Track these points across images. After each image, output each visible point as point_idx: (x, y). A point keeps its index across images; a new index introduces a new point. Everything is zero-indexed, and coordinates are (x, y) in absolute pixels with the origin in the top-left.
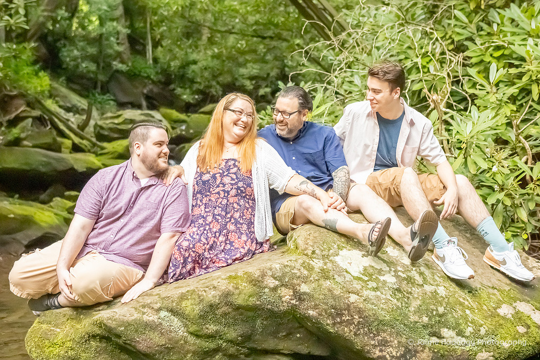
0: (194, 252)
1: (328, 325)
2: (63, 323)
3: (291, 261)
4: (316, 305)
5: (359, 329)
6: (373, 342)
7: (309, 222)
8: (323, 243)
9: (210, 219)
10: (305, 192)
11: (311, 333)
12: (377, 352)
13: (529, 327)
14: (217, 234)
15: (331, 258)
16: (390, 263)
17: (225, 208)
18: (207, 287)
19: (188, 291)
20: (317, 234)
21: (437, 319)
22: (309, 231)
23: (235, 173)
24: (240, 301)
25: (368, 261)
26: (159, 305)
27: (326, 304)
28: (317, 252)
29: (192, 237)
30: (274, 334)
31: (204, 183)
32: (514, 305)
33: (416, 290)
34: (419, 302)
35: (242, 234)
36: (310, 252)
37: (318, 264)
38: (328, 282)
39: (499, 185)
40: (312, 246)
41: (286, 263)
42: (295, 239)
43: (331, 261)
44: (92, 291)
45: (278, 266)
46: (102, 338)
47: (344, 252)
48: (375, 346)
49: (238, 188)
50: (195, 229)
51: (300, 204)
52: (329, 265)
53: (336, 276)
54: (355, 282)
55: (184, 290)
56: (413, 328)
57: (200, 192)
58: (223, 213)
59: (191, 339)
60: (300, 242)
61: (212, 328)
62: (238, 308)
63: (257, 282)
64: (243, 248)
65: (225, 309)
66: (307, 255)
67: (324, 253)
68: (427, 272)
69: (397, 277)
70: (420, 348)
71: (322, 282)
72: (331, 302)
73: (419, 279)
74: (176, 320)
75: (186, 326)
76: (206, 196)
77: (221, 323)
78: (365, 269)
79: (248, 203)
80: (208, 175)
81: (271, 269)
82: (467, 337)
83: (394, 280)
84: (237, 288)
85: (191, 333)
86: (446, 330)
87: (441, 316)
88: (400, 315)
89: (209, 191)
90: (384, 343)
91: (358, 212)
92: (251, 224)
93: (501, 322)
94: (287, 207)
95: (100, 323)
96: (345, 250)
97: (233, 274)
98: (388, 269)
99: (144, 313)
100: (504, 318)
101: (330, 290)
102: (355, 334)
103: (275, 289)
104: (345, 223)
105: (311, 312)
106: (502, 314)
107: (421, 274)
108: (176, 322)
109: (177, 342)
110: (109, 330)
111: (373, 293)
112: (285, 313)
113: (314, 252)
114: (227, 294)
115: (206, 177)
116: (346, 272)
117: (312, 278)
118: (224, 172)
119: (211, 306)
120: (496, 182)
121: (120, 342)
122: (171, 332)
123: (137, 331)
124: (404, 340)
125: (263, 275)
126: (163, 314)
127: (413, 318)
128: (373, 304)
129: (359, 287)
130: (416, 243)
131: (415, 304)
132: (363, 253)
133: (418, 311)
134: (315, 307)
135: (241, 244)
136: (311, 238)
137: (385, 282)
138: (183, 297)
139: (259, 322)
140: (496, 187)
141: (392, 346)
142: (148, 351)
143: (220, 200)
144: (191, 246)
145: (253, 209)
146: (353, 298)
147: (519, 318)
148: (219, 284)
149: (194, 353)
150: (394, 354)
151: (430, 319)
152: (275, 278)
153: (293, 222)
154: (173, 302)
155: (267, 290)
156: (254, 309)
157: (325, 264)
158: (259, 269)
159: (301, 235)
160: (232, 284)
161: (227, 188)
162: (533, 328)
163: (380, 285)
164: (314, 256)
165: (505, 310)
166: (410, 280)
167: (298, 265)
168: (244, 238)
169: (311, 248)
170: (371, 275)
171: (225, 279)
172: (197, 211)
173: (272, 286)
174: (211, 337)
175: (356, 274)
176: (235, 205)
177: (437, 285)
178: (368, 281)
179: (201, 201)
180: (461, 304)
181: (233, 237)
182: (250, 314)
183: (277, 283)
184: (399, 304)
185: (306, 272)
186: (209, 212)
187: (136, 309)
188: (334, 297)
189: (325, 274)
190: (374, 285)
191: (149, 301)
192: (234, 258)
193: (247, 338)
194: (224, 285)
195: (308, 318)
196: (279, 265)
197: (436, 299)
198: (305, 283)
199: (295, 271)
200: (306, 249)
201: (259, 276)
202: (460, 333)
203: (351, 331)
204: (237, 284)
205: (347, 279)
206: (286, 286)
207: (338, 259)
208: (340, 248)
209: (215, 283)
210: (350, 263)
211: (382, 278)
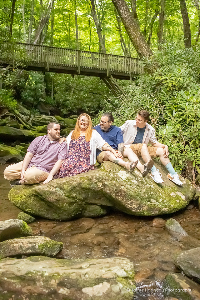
0: (68, 167)
1: (113, 196)
2: (22, 190)
4: (110, 189)
5: (124, 198)
6: (128, 203)
7: (109, 160)
8: (114, 168)
9: (74, 156)
10: (108, 150)
11: (107, 198)
12: (129, 206)
13: (180, 200)
14: (77, 162)
15: (116, 173)
16: (136, 176)
17: (80, 153)
18: (73, 181)
19: (66, 182)
20: (111, 165)
21: (150, 196)
22: (109, 163)
23: (84, 141)
24: (84, 186)
25: (128, 175)
26: (56, 186)
27: (113, 189)
28: (111, 171)
29: (68, 162)
30: (95, 198)
31: (73, 144)
32: (176, 192)
33: (144, 186)
34: (145, 190)
35: (85, 162)
36: (109, 171)
37: (111, 175)
38: (114, 181)
39: (173, 152)
40: (110, 169)
41: (101, 174)
42: (104, 166)
44: (32, 179)
45: (98, 175)
46: (35, 196)
47: (120, 172)
48: (129, 204)
49: (85, 146)
50: (69, 160)
51: (106, 154)
52: (115, 176)
53: (117, 180)
54: (124, 182)
55: (65, 181)
56: (142, 198)
57: (71, 147)
58: (79, 155)
59: (66, 198)
60: (106, 167)
61: (74, 195)
62: (83, 188)
63: (90, 180)
64: (85, 167)
65: (78, 188)
66: (108, 172)
67: (114, 171)
68: (148, 180)
69: (138, 181)
70: (144, 206)
71: (112, 181)
72: (115, 188)
73: (145, 182)
74: (61, 191)
75: (65, 193)
76: (73, 148)
77: (77, 193)
78: (127, 178)
79: (88, 152)
80: (75, 141)
81: (95, 176)
82: (160, 203)
83: (137, 182)
84: (83, 182)
85: (66, 196)
86: (153, 200)
87: (151, 195)
88: (138, 194)
89: (75, 147)
90: (132, 203)
91: (127, 157)
92: (88, 159)
93: (171, 198)
94: (102, 154)
95: (35, 191)
96: (121, 171)
97: (82, 177)
98: (135, 178)
99: (50, 188)
100: (172, 197)
101: (115, 184)
102: (122, 200)
103: (96, 183)
104: (121, 161)
105: (108, 191)
106: (172, 195)
107: (146, 180)
108: (61, 192)
109: (62, 199)
110: (38, 193)
111: (129, 186)
112: (99, 191)
113: (110, 171)
114: (80, 184)
115: (74, 142)
116: (121, 178)
117: (109, 180)
118: (80, 141)
119: (74, 187)
120: (173, 151)
121: (42, 197)
122: (59, 195)
123: (48, 194)
124: (139, 202)
125: (93, 178)
126: (57, 189)
127: (142, 195)
128: (129, 190)
129: (125, 184)
130: (145, 170)
131: (143, 190)
132: (127, 172)
133: (144, 193)
134: (110, 190)
135: (84, 166)
136: (109, 166)
137: (134, 183)
138: (64, 184)
139: (90, 194)
140: (172, 152)
141: (134, 204)
142: (51, 201)
143: (78, 150)
144: (68, 165)
145: (90, 154)
146: (123, 187)
147: (177, 197)
149: (67, 203)
150: (135, 207)
151: (148, 196)
152: (96, 179)
153: (103, 160)
154: (61, 185)
155: (93, 183)
156: (88, 189)
157: (114, 175)
158: (91, 175)
159: (106, 164)
161: (81, 146)
162: (181, 201)
163: (132, 183)
164: (110, 172)
165: (173, 194)
166: (142, 182)
167: (105, 175)
168: (86, 164)
169: (109, 169)
170: (129, 180)
171: (79, 178)
172: (70, 154)
173: (95, 181)
174: (73, 198)
175: (124, 179)
176: (83, 152)
177: (151, 185)
178: (128, 182)
179: (72, 150)
180: (159, 191)
181: (82, 163)
182: (87, 191)
183: (97, 181)
184: (138, 190)
185: (107, 178)
186: (74, 154)
187: (48, 186)
188: (116, 187)
189: (114, 179)
190: (130, 183)
191: (52, 184)
192: (82, 170)
193: (85, 199)
194: (79, 180)
195: (107, 193)
197: (150, 189)
198: (107, 181)
199: (104, 177)
200: (107, 170)
201: (91, 178)
202: (158, 201)
203: (121, 198)
204: (83, 180)
205: (121, 181)
206: (100, 182)
207: (118, 174)
208: (119, 170)
209: (76, 179)
210: (122, 176)
211: (133, 181)
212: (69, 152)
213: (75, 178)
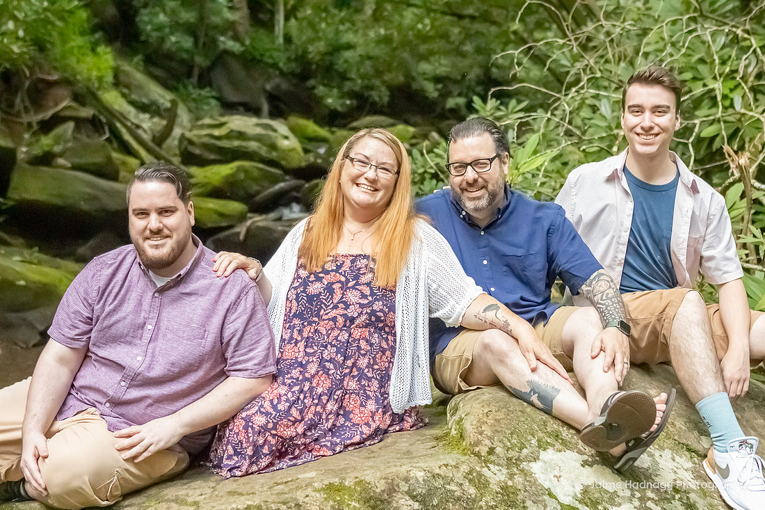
0: (274, 436)
3: (446, 465)
8: (512, 434)
9: (312, 368)
14: (324, 398)
15: (524, 465)
17: (344, 348)
18: (284, 503)
19: (247, 507)
20: (501, 415)
22: (488, 405)
23: (368, 284)
25: (592, 475)
28: (499, 450)
29: (274, 407)
31: (311, 298)
35: (368, 397)
36: (484, 450)
37: (496, 475)
40: (490, 438)
41: (437, 471)
42: (461, 419)
43: (522, 471)
44: (77, 492)
45: (420, 475)
47: (549, 455)
49: (373, 313)
50: (283, 390)
51: (486, 347)
52: (519, 479)
53: (528, 503)
55: (241, 504)
57: (299, 315)
58: (340, 358)
60: (469, 427)
63: (378, 503)
64: (367, 424)
66: (478, 455)
67: (512, 454)
76: (310, 323)
78: (586, 491)
79: (387, 340)
80: (318, 285)
81: (407, 480)
89: (318, 315)
92: (385, 379)
94: (459, 348)
96: (550, 450)
97: (336, 481)
98: (628, 493)
113: (491, 451)
115: (315, 288)
116: (550, 495)
117: (482, 503)
118: (348, 281)
125: (392, 490)
132: (585, 457)
136: (490, 421)
143: (336, 333)
144: (270, 426)
145: (393, 349)
148: (307, 500)
152: (414, 498)
153: (466, 377)
157: (511, 476)
158: (385, 478)
159: (471, 413)
160: (331, 503)
161: (352, 312)
164: (492, 458)
167: (459, 477)
168: (371, 406)
169: (487, 442)
170: (594, 504)
171: (319, 491)
172: (290, 353)
175: (567, 500)
176: (363, 344)
179: (300, 332)
181: (352, 403)
183: (417, 505)
185: (472, 491)
186: (313, 354)
189: (509, 498)
192: (349, 442)
194: (318, 503)
196: (422, 473)
199: (453, 487)
200: (478, 443)
201: (383, 491)
204: (340, 502)
207: (535, 468)
208: (542, 446)
209: (300, 495)
210: (558, 478)
212: (283, 340)
213: (297, 488)
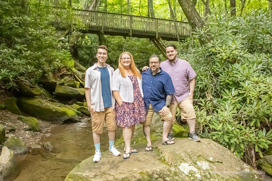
3: (163, 168)
8: (175, 160)
15: (178, 167)
16: (198, 169)
18: (132, 176)
19: (125, 177)
20: (172, 156)
22: (169, 154)
25: (191, 168)
28: (173, 164)
33: (208, 180)
36: (170, 164)
37: (173, 169)
38: (176, 177)
40: (171, 161)
41: (162, 169)
42: (164, 156)
43: (178, 168)
45: (158, 170)
47: (182, 164)
52: (177, 170)
53: (180, 175)
54: (186, 177)
60: (166, 159)
63: (150, 176)
66: (169, 165)
67: (175, 164)
69: (201, 175)
71: (174, 177)
73: (209, 176)
78: (190, 171)
81: (156, 171)
84: (143, 178)
96: (182, 163)
97: (142, 171)
98: (198, 171)
103: (157, 178)
113: (171, 164)
114: (139, 180)
116: (183, 173)
117: (171, 175)
120: (234, 133)
125: (153, 173)
129: (187, 180)
132: (189, 164)
136: (170, 157)
137: (197, 177)
138: (123, 179)
148: (136, 176)
152: (157, 175)
155: (154, 179)
157: (176, 169)
158: (152, 171)
159: (166, 155)
160: (141, 176)
163: (195, 178)
164: (172, 165)
166: (205, 176)
167: (166, 170)
169: (170, 162)
170: (192, 174)
171: (138, 174)
173: (156, 177)
175: (186, 174)
177: (215, 179)
178: (191, 177)
183: (158, 176)
185: (169, 173)
189: (175, 174)
190: (193, 178)
194: (138, 176)
196: (159, 170)
198: (168, 177)
199: (165, 172)
200: (168, 162)
201: (151, 174)
204: (143, 176)
205: (184, 176)
206: (161, 178)
207: (180, 167)
208: (181, 162)
209: (135, 175)
210: (184, 169)
211: (196, 175)
213: (134, 173)
